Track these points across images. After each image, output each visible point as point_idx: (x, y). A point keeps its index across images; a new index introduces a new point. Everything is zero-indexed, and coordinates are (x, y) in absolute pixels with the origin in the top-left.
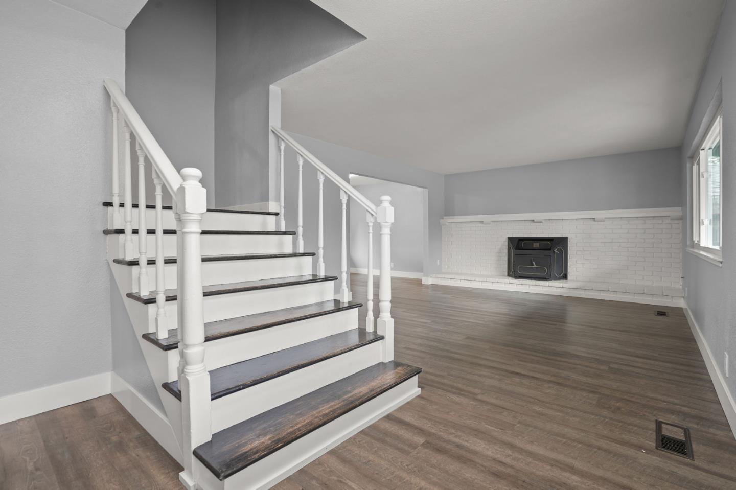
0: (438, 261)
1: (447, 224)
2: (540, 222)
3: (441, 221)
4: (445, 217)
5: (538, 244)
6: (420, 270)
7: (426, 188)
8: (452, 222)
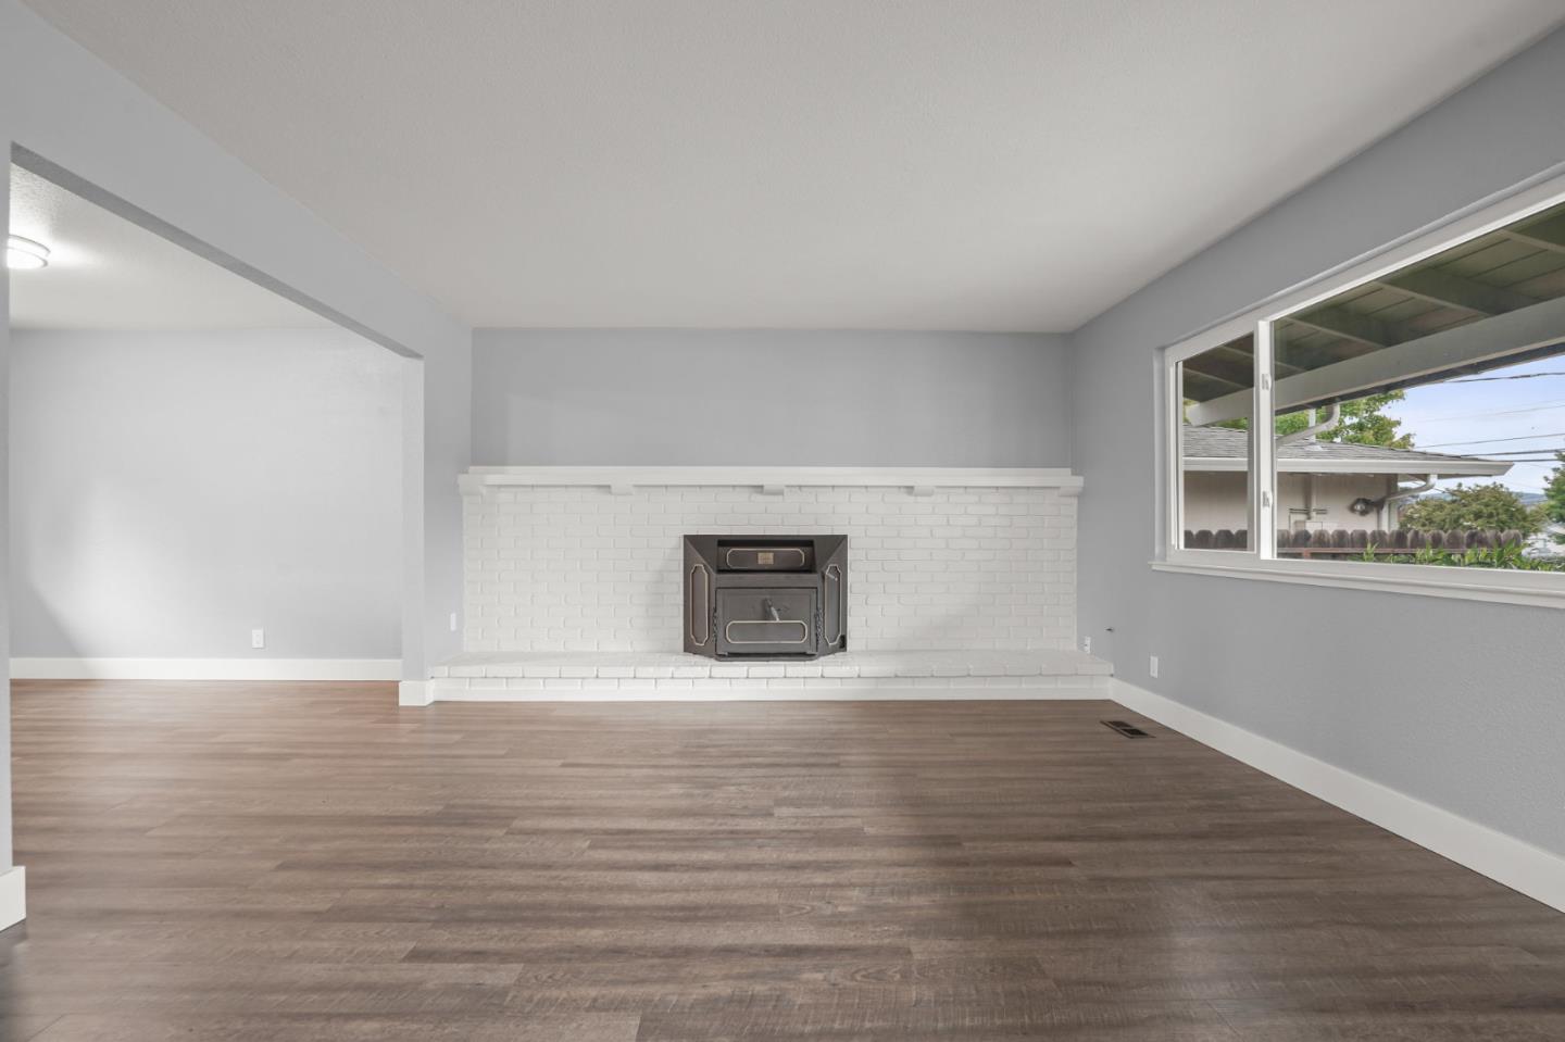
0: (453, 616)
1: (484, 491)
2: (779, 493)
3: (462, 479)
4: (472, 468)
5: (771, 555)
6: (392, 648)
7: (418, 356)
8: (500, 486)
